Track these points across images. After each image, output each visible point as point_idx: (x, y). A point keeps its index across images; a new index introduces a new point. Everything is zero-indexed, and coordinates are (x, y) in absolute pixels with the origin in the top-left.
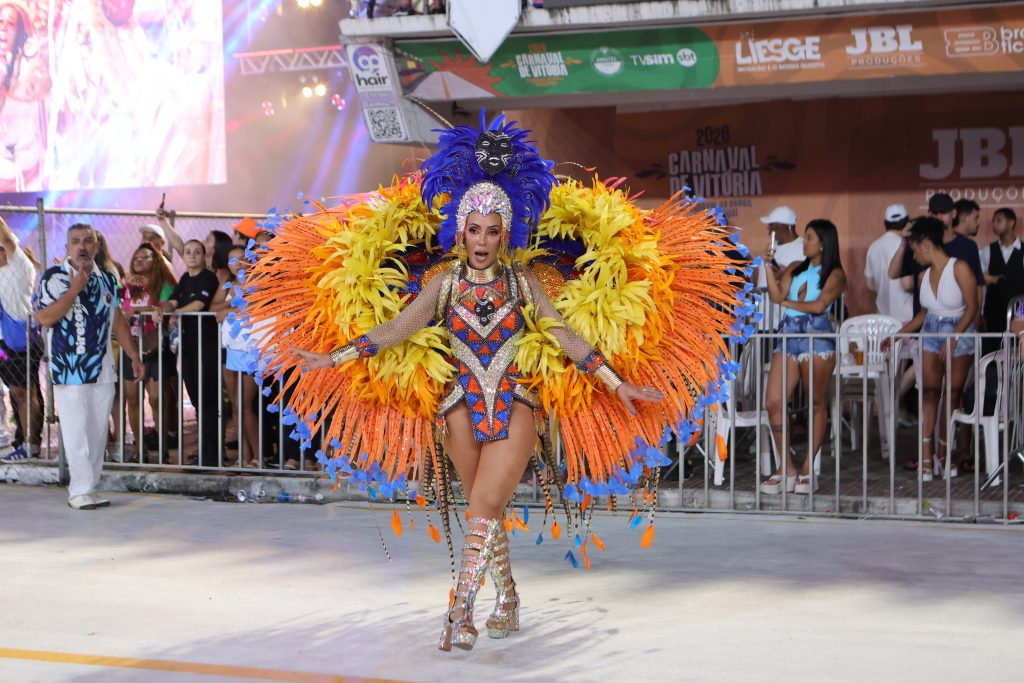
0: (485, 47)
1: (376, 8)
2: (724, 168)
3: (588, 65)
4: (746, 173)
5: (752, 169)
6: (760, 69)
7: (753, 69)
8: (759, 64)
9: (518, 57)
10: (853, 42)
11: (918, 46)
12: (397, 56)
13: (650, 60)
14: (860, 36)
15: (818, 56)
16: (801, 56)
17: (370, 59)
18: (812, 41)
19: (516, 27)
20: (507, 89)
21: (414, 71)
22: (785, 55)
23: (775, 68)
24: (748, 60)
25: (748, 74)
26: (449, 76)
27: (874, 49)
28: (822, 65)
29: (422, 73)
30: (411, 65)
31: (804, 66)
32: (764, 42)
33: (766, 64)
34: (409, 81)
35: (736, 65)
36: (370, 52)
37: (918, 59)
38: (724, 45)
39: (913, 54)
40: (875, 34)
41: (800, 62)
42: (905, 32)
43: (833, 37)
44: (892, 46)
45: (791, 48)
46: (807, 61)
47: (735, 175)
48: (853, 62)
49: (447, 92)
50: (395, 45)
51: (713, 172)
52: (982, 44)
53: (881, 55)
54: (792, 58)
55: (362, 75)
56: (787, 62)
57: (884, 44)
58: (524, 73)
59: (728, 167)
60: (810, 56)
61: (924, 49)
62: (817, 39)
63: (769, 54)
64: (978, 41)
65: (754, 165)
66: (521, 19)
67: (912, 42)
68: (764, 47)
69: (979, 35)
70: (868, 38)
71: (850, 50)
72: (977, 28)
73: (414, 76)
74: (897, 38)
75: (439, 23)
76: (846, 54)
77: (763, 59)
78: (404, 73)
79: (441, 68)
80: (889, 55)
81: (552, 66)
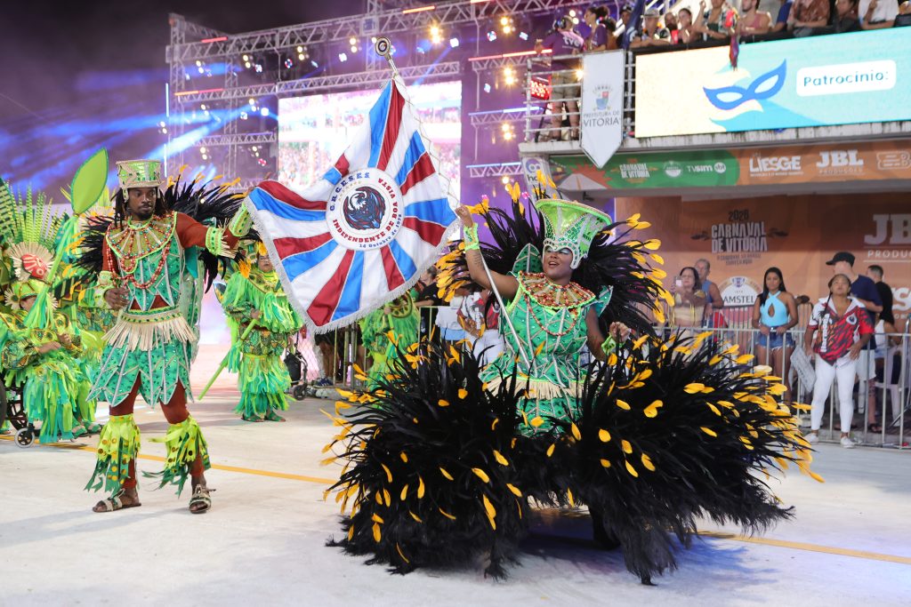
0: (601, 159)
1: (540, 137)
2: (745, 234)
3: (662, 171)
4: (758, 239)
5: (762, 236)
6: (764, 175)
7: (759, 175)
8: (764, 172)
9: (621, 166)
10: (820, 160)
11: (861, 162)
12: (551, 164)
13: (698, 169)
14: (825, 156)
15: (799, 168)
16: (789, 167)
17: (535, 166)
18: (796, 159)
19: (619, 148)
20: (614, 185)
21: (561, 173)
22: (779, 167)
23: (773, 174)
24: (757, 170)
25: (757, 178)
26: (580, 176)
27: (833, 164)
28: (802, 173)
29: (565, 174)
30: (559, 170)
31: (790, 174)
32: (767, 159)
33: (767, 172)
34: (557, 178)
35: (749, 172)
36: (535, 162)
37: (860, 170)
38: (743, 160)
39: (858, 167)
40: (835, 155)
41: (788, 171)
42: (853, 154)
43: (809, 156)
44: (845, 162)
45: (783, 162)
46: (792, 171)
47: (751, 239)
48: (821, 172)
49: (579, 186)
50: (550, 157)
51: (738, 237)
52: (900, 162)
53: (837, 168)
54: (784, 169)
55: (530, 175)
56: (780, 171)
57: (840, 161)
58: (624, 175)
59: (747, 234)
60: (794, 168)
61: (865, 165)
62: (799, 158)
63: (769, 166)
64: (898, 160)
65: (763, 233)
66: (622, 144)
67: (857, 160)
68: (767, 162)
69: (898, 156)
70: (830, 157)
71: (819, 164)
72: (897, 152)
73: (561, 176)
74: (848, 157)
75: (575, 146)
76: (815, 167)
77: (766, 169)
78: (555, 174)
79: (576, 171)
80: (843, 168)
81: (640, 171)
